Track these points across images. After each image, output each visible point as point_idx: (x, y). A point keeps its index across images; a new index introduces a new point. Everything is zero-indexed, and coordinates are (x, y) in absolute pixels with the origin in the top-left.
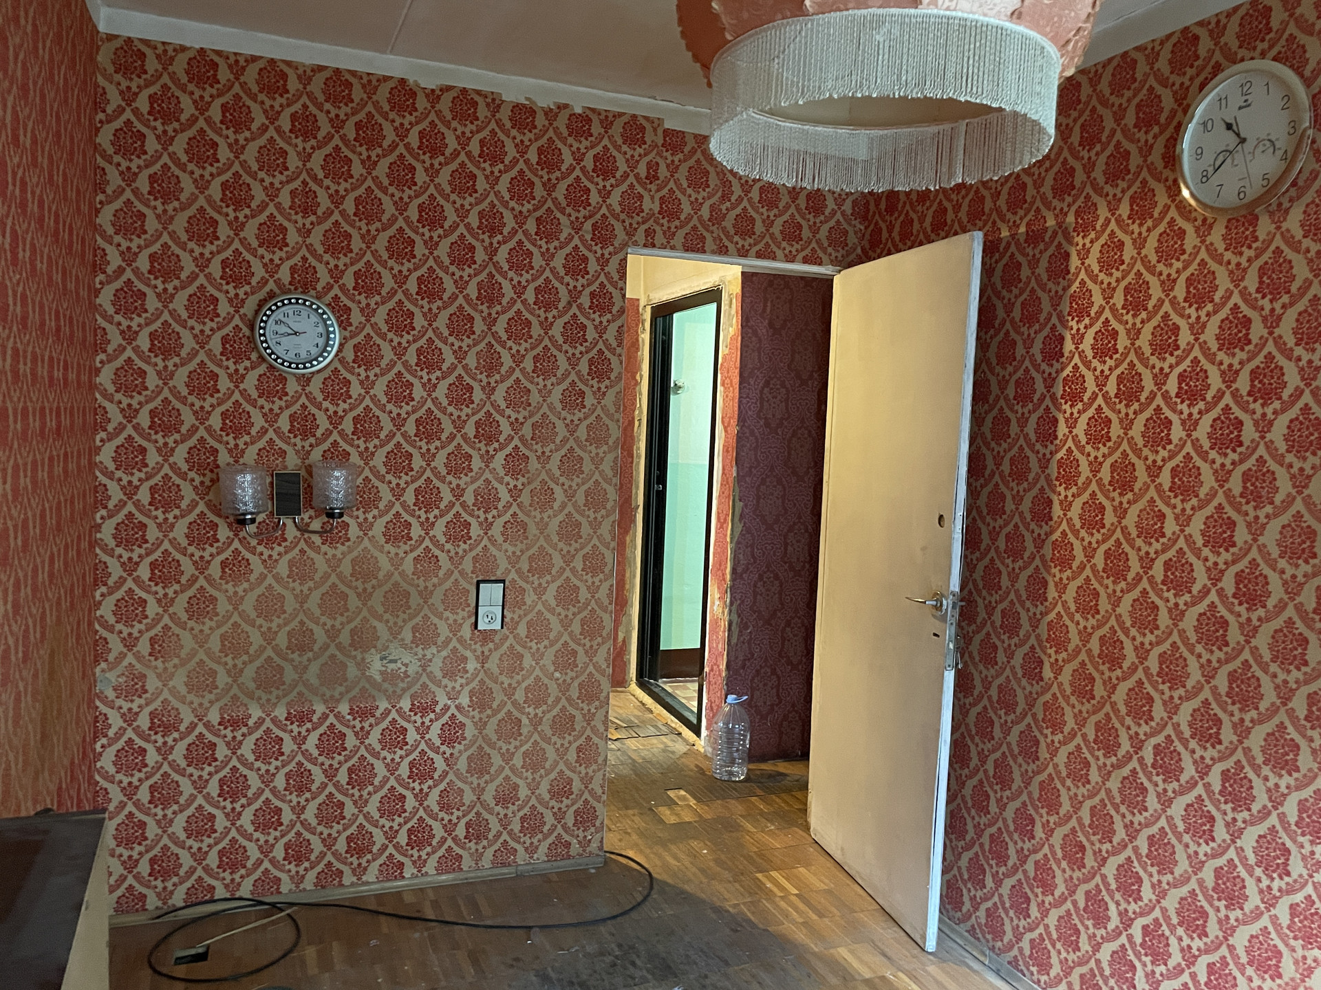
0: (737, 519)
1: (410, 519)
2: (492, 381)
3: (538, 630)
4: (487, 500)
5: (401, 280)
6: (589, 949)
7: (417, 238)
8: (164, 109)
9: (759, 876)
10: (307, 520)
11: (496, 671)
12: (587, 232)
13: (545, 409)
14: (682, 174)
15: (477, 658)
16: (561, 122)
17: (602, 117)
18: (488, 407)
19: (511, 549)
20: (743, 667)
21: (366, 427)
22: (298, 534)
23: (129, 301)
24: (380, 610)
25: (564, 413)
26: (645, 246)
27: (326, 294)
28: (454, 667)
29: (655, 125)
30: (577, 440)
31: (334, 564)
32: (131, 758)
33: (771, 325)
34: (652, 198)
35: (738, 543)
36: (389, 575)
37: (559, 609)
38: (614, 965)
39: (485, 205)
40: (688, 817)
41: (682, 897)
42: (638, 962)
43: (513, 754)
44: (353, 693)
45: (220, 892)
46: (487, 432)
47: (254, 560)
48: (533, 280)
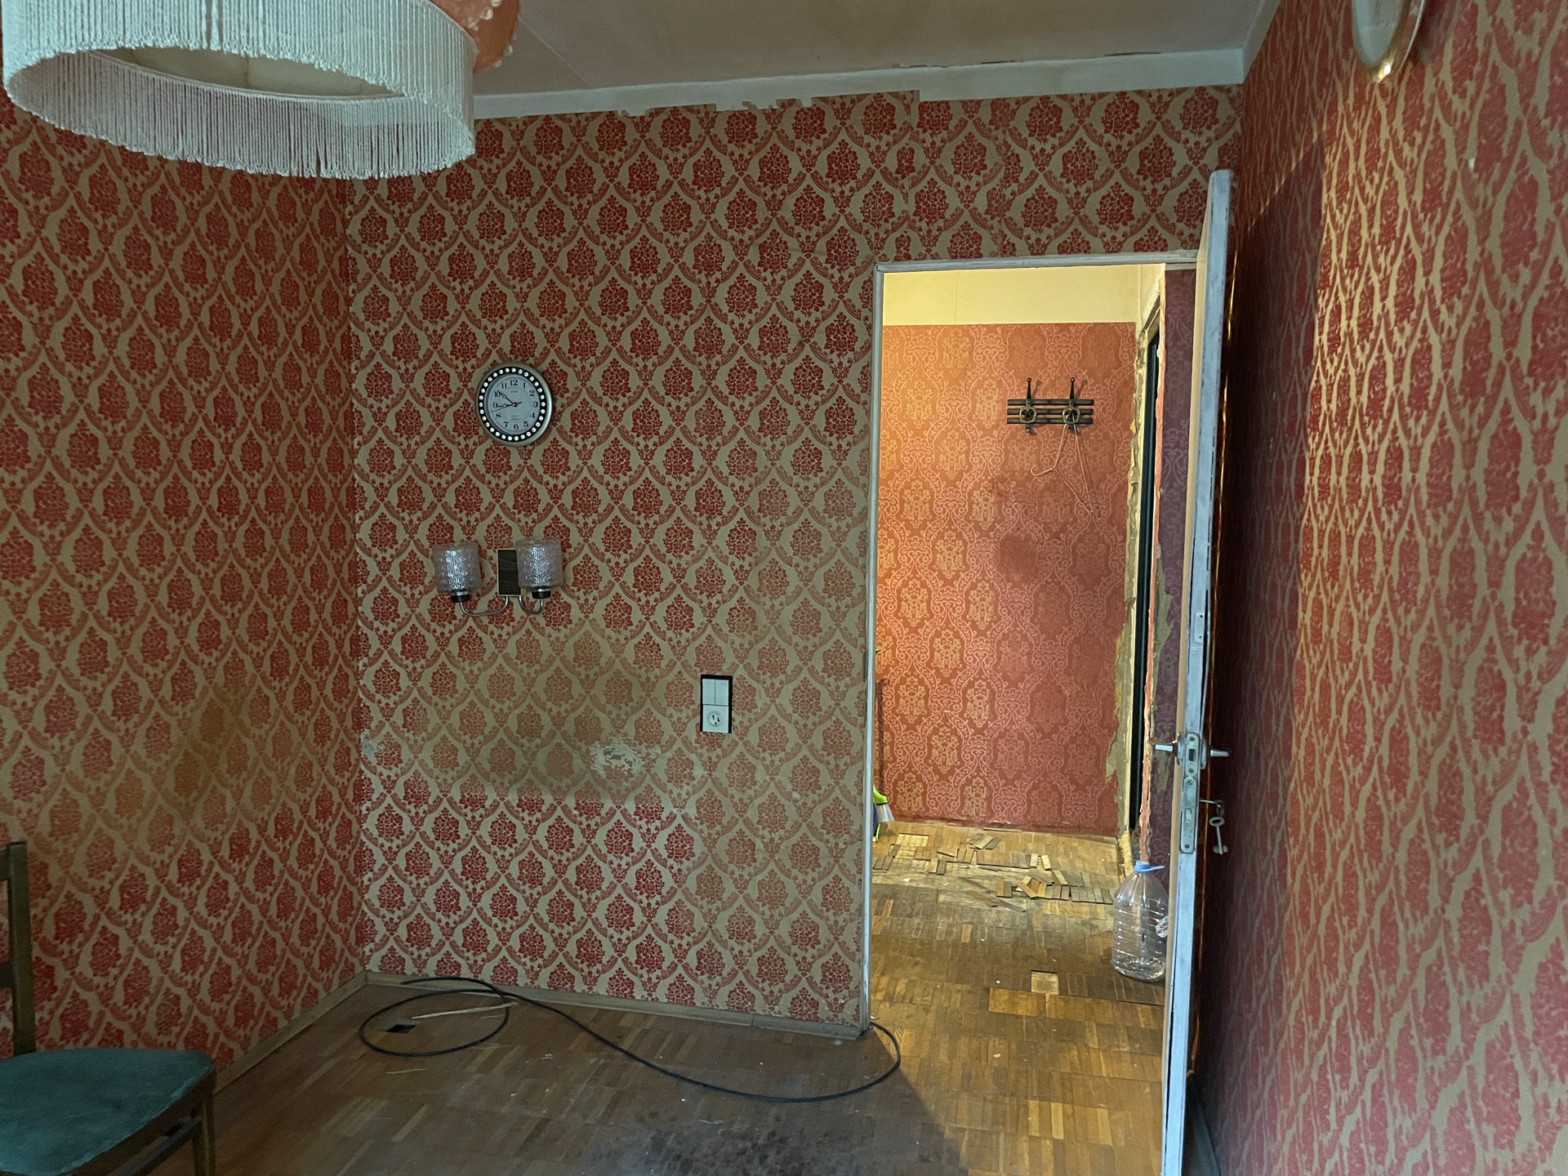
0: (1163, 618)
1: (630, 602)
2: (713, 444)
3: (771, 740)
4: (710, 583)
5: (614, 336)
6: (736, 1127)
7: (630, 288)
9: (1034, 1104)
10: (531, 600)
11: (725, 782)
12: (821, 253)
13: (774, 474)
14: (946, 160)
15: (704, 764)
16: (787, 125)
17: (837, 106)
18: (709, 474)
19: (738, 641)
21: (584, 500)
22: (524, 614)
23: (379, 384)
24: (603, 700)
25: (796, 479)
26: (897, 259)
27: (544, 360)
28: (680, 771)
29: (908, 100)
30: (812, 511)
31: (558, 646)
34: (906, 196)
36: (611, 662)
37: (796, 717)
39: (701, 239)
40: (1024, 1009)
43: (747, 882)
44: (579, 787)
45: (465, 972)
46: (709, 503)
47: (487, 639)
48: (757, 321)
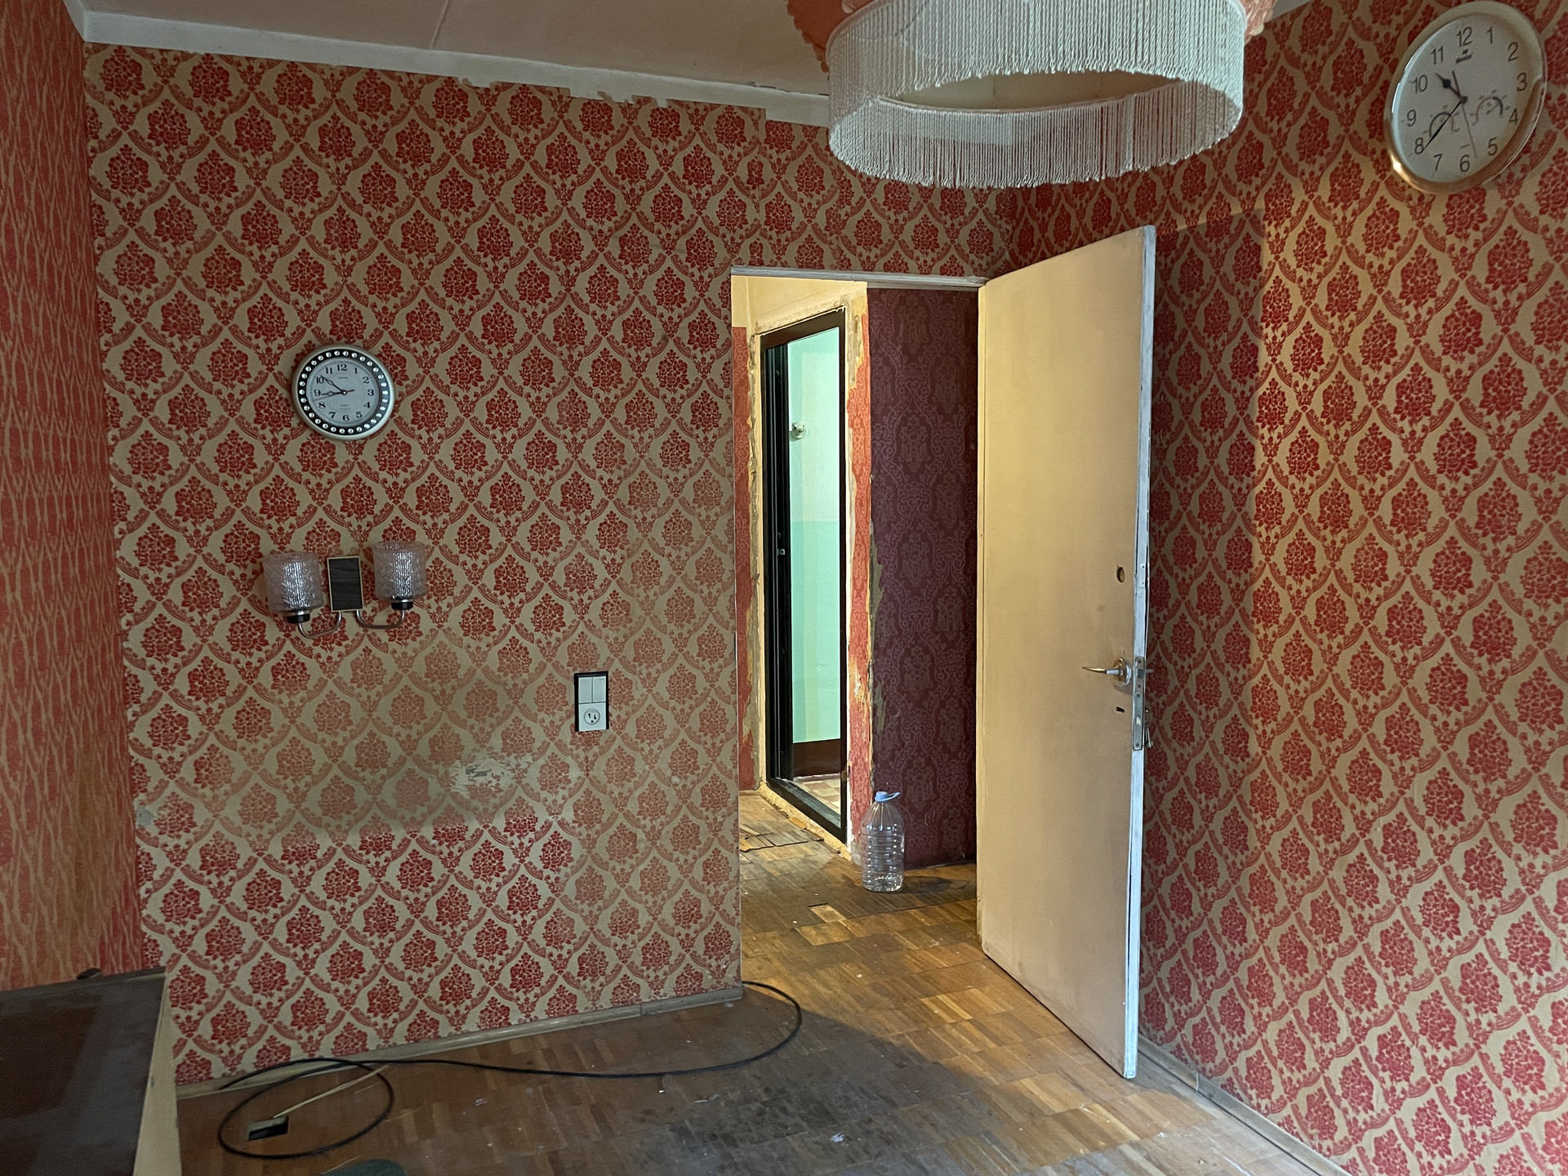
0: (876, 585)
1: (491, 606)
2: (578, 436)
3: (650, 730)
4: (580, 579)
5: (462, 321)
6: (731, 1096)
7: (479, 270)
8: (167, 130)
9: (925, 1000)
10: (369, 613)
11: (604, 779)
12: (681, 251)
13: (643, 466)
14: (791, 175)
15: (580, 765)
16: (643, 119)
17: (691, 111)
18: (575, 467)
19: (612, 635)
20: (892, 759)
21: (432, 499)
22: (361, 630)
23: (142, 364)
24: (463, 715)
25: (666, 471)
26: (751, 264)
27: (375, 342)
28: (554, 776)
29: (756, 117)
30: (683, 502)
31: (405, 663)
32: (182, 904)
33: (905, 350)
34: (757, 206)
35: (879, 613)
36: (471, 672)
37: (673, 703)
38: (761, 1113)
39: (557, 225)
40: (836, 937)
41: (837, 1030)
42: (790, 1108)
43: (629, 874)
44: (438, 813)
45: (297, 1053)
46: (576, 496)
47: (311, 664)
48: (620, 313)
